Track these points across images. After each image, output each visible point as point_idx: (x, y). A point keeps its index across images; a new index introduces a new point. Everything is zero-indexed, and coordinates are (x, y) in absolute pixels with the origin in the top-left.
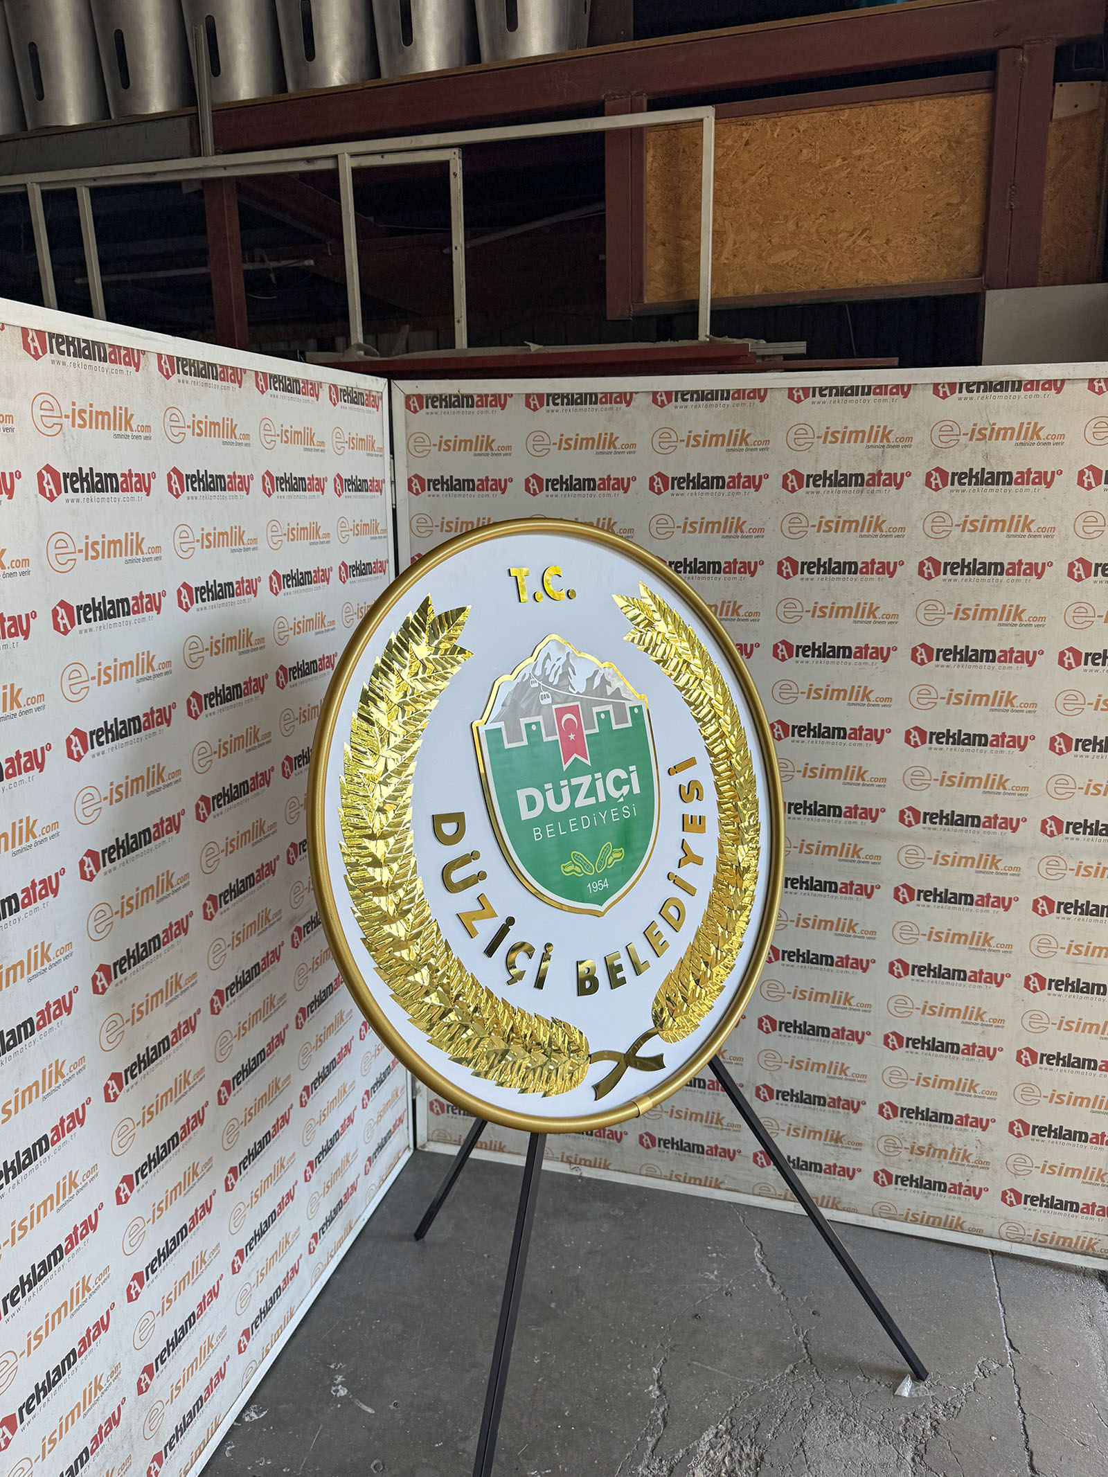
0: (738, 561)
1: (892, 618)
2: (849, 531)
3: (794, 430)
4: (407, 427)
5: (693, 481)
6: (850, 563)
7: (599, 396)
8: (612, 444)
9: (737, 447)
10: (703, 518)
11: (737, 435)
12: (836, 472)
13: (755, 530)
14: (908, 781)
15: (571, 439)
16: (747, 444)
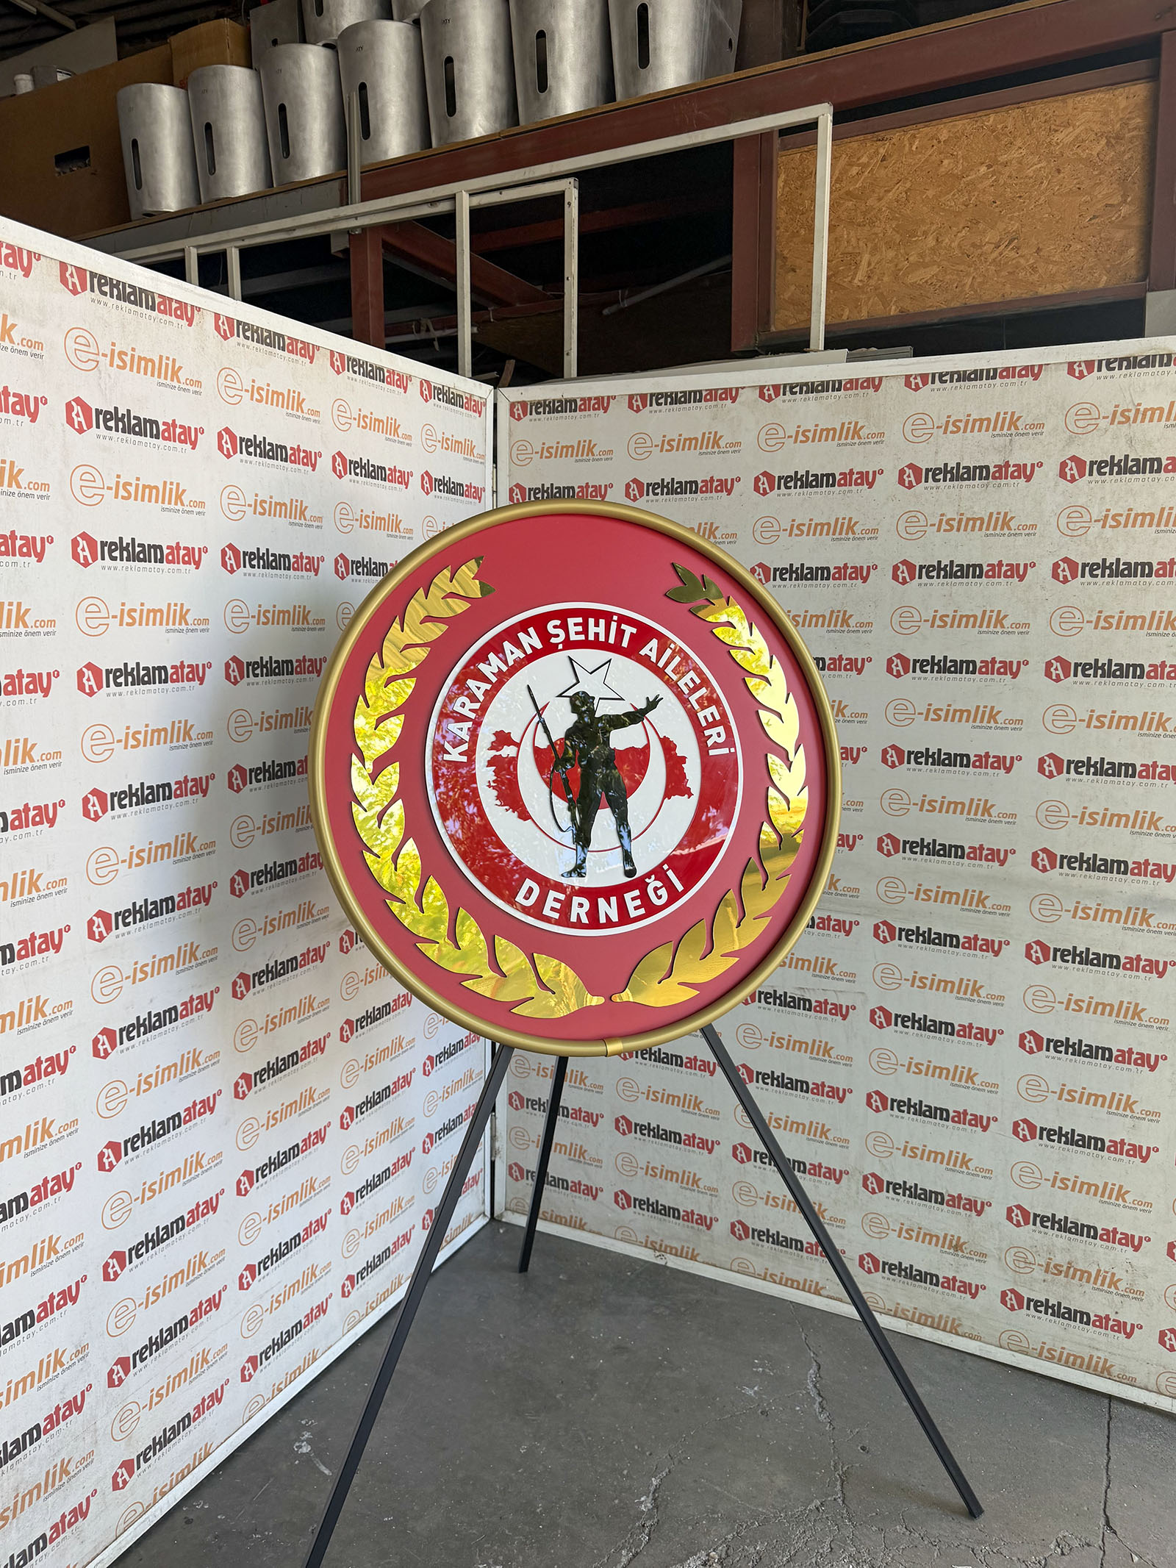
0: (849, 565)
1: (1022, 628)
2: (973, 529)
3: (911, 420)
4: (510, 436)
5: (801, 479)
6: (974, 566)
7: (704, 393)
8: (716, 443)
9: (849, 441)
10: (811, 520)
11: (849, 428)
12: (958, 464)
13: (868, 532)
14: (1041, 816)
15: (674, 440)
16: (860, 438)
